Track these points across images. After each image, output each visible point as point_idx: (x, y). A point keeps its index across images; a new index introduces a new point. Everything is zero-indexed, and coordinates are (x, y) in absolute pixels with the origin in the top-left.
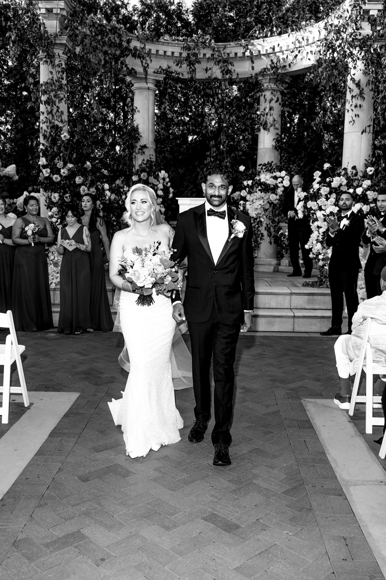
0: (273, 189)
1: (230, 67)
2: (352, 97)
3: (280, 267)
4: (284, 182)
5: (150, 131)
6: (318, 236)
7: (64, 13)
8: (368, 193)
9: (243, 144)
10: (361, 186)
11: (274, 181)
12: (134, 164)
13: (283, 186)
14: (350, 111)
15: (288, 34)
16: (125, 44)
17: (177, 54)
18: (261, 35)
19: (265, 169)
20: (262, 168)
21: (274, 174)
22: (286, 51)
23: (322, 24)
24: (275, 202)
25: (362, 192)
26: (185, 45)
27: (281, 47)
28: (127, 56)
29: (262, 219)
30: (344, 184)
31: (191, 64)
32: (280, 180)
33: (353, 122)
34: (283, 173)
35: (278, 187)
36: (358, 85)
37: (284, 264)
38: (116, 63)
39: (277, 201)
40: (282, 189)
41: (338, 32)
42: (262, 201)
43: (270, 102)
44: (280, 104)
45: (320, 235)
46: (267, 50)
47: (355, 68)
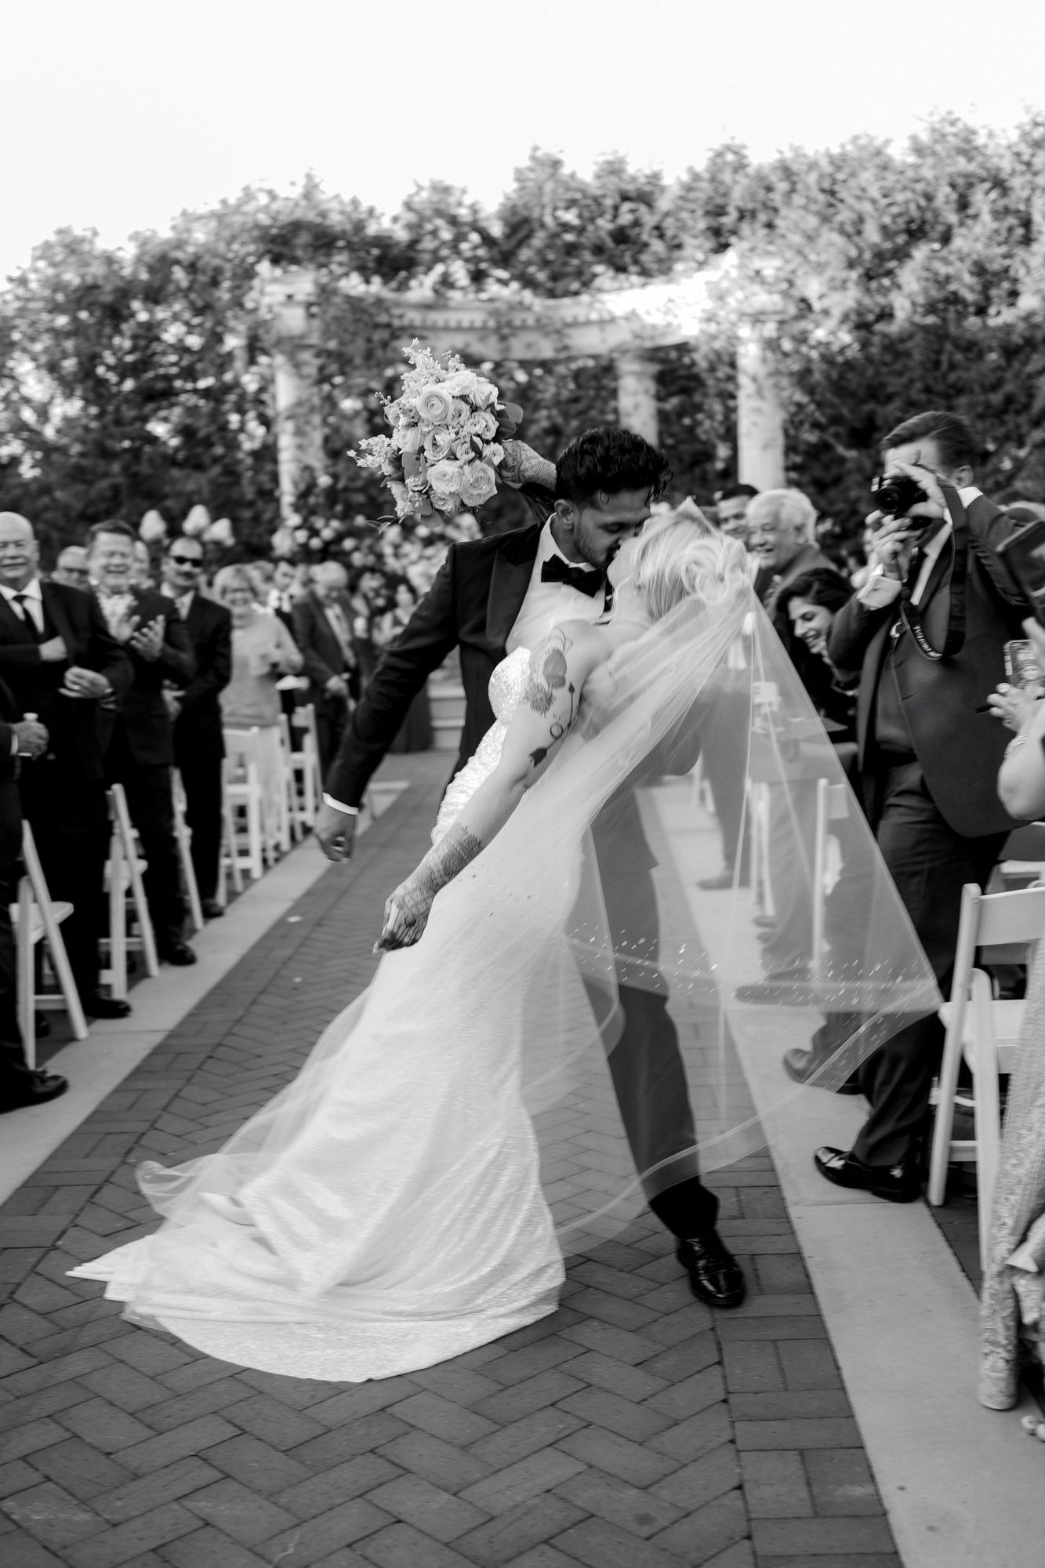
1: (566, 341)
16: (396, 322)
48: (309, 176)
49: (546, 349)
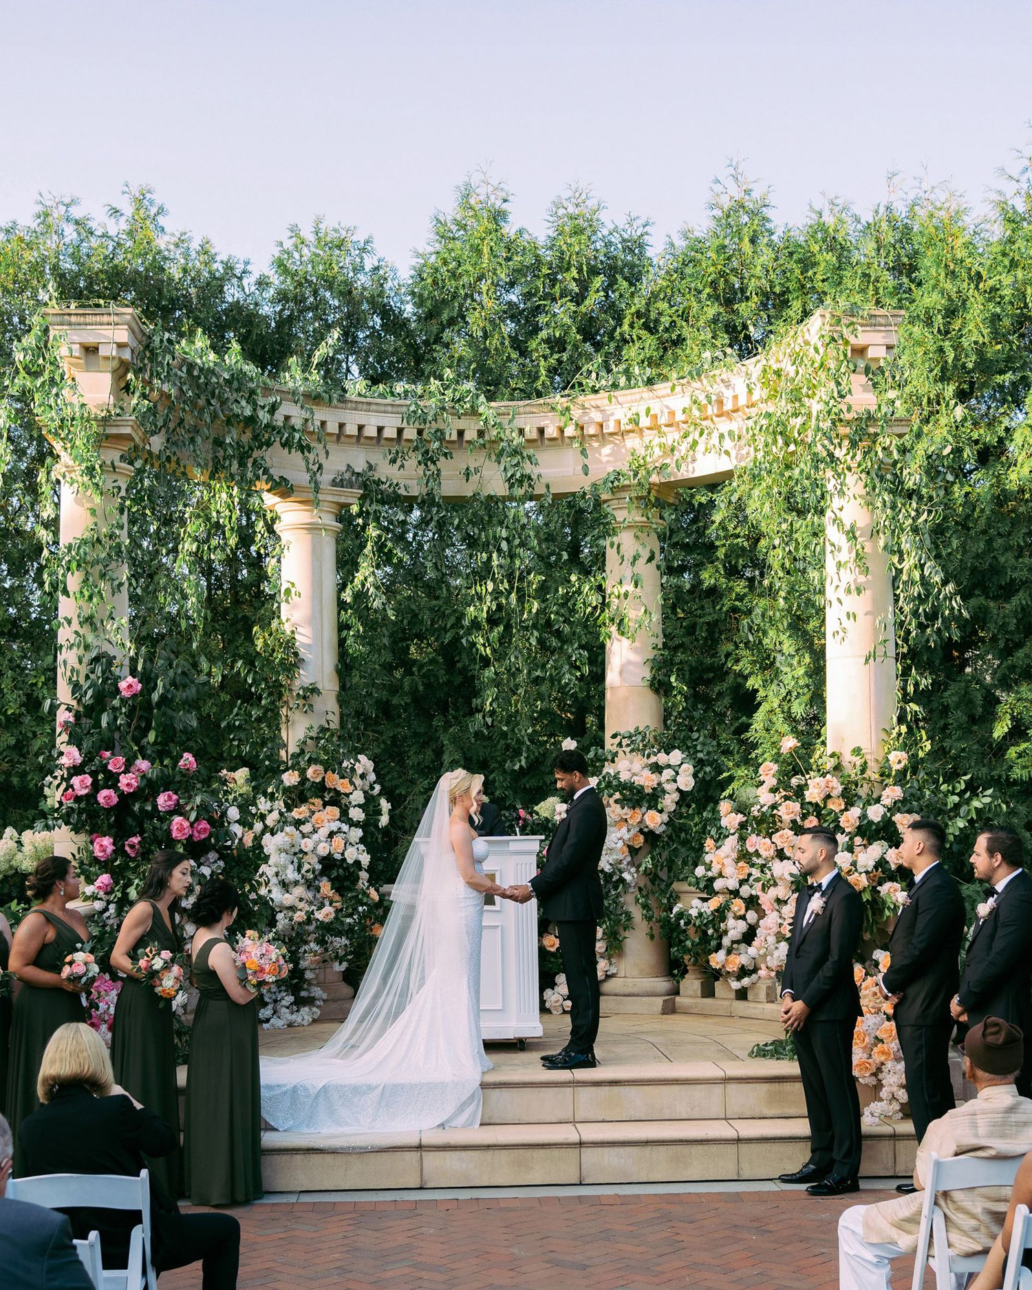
0: (652, 799)
1: (528, 468)
2: (839, 565)
3: (678, 999)
4: (678, 778)
5: (326, 645)
6: (781, 925)
7: (127, 355)
8: (898, 818)
9: (567, 676)
10: (878, 800)
11: (654, 776)
12: (285, 738)
13: (678, 790)
14: (835, 603)
15: (669, 384)
16: (264, 417)
17: (390, 433)
18: (603, 382)
19: (628, 745)
20: (620, 745)
21: (653, 759)
22: (666, 426)
23: (754, 366)
24: (659, 830)
25: (884, 816)
26: (413, 408)
27: (655, 417)
28: (269, 444)
29: (626, 876)
30: (835, 793)
31: (428, 459)
32: (668, 773)
33: (841, 634)
34: (676, 756)
35: (664, 792)
36: (852, 534)
37: (691, 993)
38: (242, 464)
39: (664, 827)
40: (676, 796)
41: (796, 397)
42: (624, 829)
43: (633, 564)
44: (658, 567)
45: (785, 923)
46: (619, 422)
47: (841, 493)
48: (140, 202)
49: (494, 481)
